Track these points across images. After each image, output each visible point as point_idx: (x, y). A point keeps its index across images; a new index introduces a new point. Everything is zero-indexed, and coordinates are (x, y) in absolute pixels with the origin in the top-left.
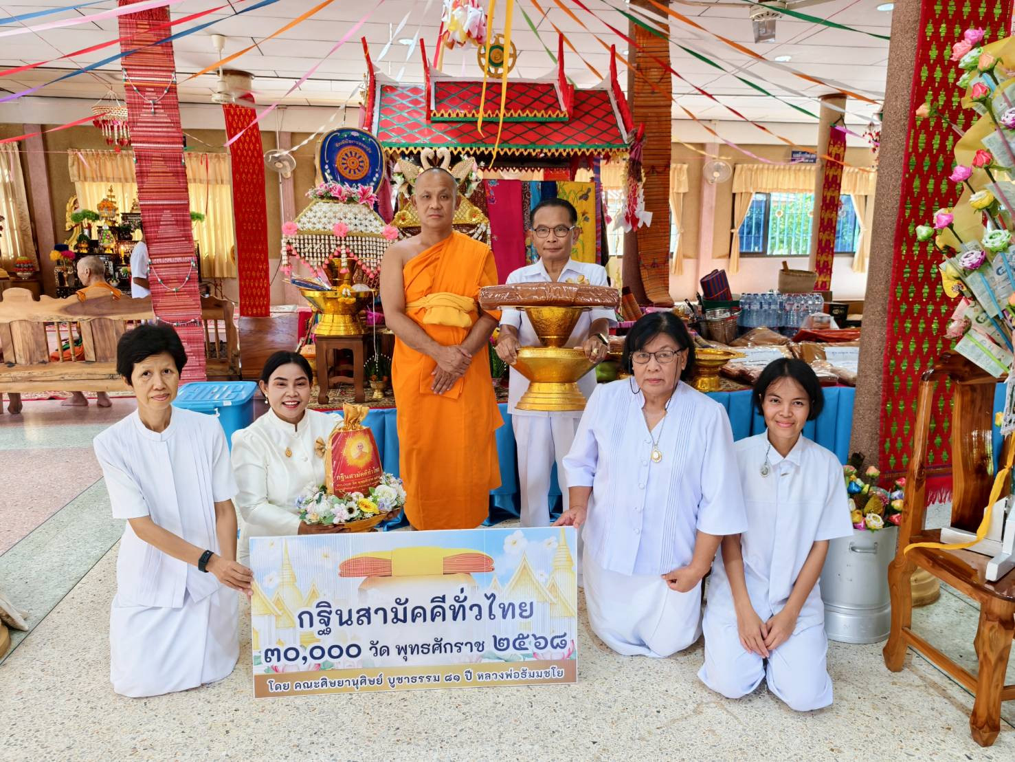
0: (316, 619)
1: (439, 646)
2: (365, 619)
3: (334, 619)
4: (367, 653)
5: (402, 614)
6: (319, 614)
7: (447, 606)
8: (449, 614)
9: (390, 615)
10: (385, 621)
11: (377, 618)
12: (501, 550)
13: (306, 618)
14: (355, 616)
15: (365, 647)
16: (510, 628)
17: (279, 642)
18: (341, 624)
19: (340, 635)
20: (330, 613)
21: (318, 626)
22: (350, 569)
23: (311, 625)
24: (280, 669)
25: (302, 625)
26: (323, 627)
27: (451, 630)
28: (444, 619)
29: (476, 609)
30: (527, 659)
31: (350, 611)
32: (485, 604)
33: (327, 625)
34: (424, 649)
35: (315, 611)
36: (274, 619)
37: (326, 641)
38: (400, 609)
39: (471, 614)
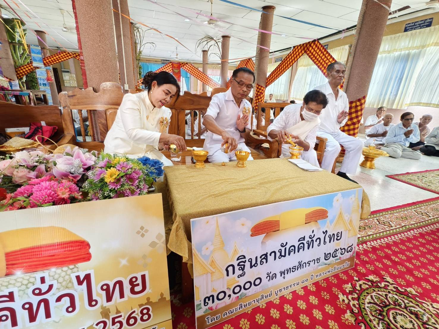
0: (237, 268)
1: (300, 265)
2: (264, 261)
3: (248, 264)
4: (265, 280)
6: (238, 265)
7: (305, 242)
8: (306, 246)
9: (278, 254)
10: (275, 259)
11: (271, 258)
12: (331, 206)
13: (230, 269)
14: (259, 260)
15: (264, 277)
16: (332, 247)
17: (214, 290)
18: (251, 267)
19: (251, 274)
20: (245, 262)
21: (238, 272)
22: (257, 230)
23: (234, 273)
24: (214, 308)
25: (228, 275)
26: (241, 272)
27: (305, 255)
28: (304, 250)
29: (318, 240)
30: (337, 261)
31: (256, 258)
32: (322, 236)
33: (243, 270)
34: (294, 269)
35: (235, 263)
36: (209, 275)
37: (242, 281)
38: (283, 249)
39: (316, 244)
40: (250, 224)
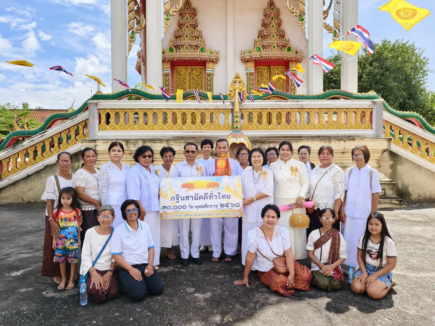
0: (175, 199)
1: (206, 206)
2: (187, 199)
3: (180, 199)
4: (188, 208)
5: (197, 198)
6: (176, 197)
7: (208, 195)
8: (209, 198)
9: (194, 198)
10: (192, 199)
11: (190, 199)
12: (221, 181)
13: (173, 198)
14: (185, 198)
15: (187, 206)
16: (225, 201)
17: (166, 204)
18: (182, 200)
19: (181, 203)
20: (179, 197)
21: (176, 200)
22: (184, 186)
23: (174, 200)
24: (166, 211)
25: (172, 200)
26: (177, 201)
27: (208, 202)
28: (207, 199)
29: (215, 196)
30: (229, 210)
31: (184, 197)
32: (218, 195)
33: (178, 200)
34: (202, 207)
35: (175, 197)
36: (165, 198)
37: (178, 205)
38: (196, 196)
39: (214, 198)
40: (181, 183)
